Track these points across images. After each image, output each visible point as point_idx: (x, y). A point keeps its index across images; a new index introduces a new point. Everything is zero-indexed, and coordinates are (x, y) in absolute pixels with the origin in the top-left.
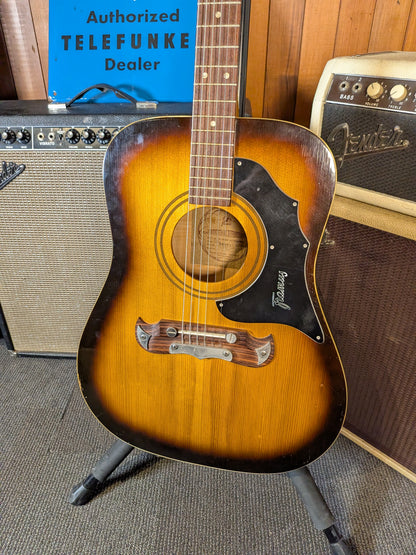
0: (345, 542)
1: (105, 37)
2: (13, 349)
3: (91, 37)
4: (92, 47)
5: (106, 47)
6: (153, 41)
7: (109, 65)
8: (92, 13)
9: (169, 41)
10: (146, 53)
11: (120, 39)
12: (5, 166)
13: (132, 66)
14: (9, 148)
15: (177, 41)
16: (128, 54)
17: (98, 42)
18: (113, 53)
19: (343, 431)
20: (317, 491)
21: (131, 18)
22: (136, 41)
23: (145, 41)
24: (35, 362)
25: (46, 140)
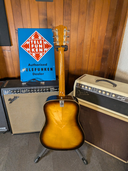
0: (85, 160)
1: (32, 69)
2: (12, 133)
3: (29, 69)
4: (30, 71)
5: (32, 71)
6: (42, 69)
7: (34, 74)
8: (29, 64)
9: (45, 69)
10: (41, 72)
11: (35, 69)
12: (15, 97)
13: (38, 74)
14: (16, 94)
15: (47, 69)
16: (37, 72)
17: (31, 70)
18: (34, 72)
19: (85, 141)
20: (81, 152)
21: (37, 65)
22: (39, 70)
23: (41, 69)
24: (18, 136)
25: (24, 92)
